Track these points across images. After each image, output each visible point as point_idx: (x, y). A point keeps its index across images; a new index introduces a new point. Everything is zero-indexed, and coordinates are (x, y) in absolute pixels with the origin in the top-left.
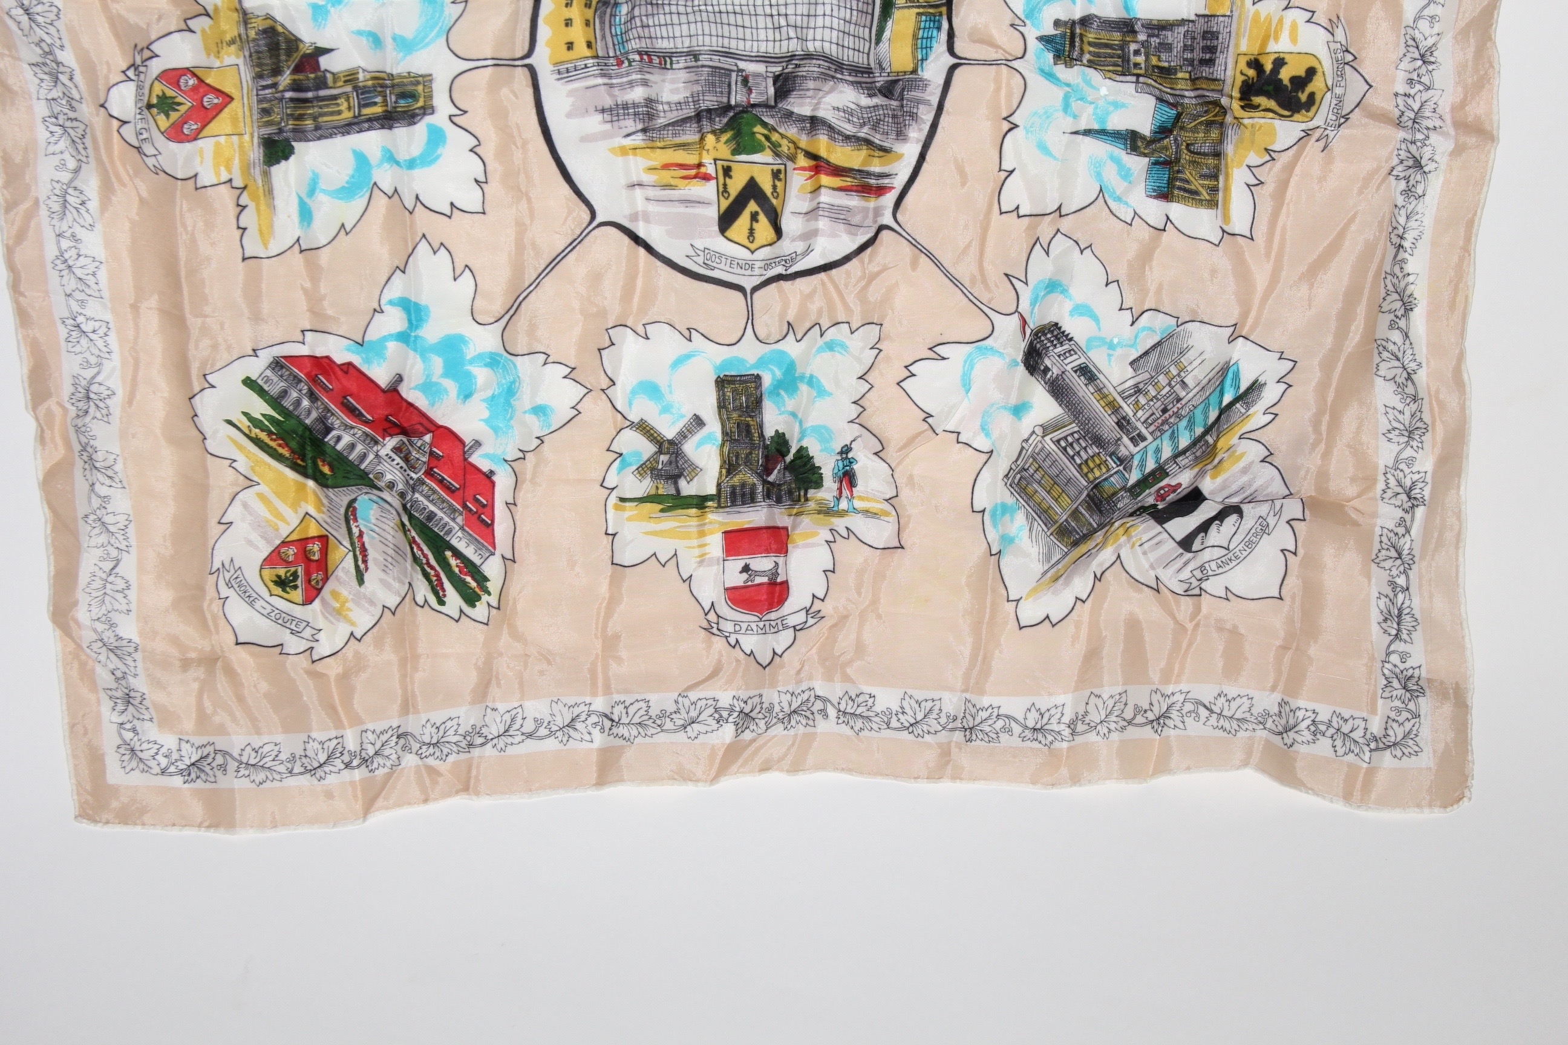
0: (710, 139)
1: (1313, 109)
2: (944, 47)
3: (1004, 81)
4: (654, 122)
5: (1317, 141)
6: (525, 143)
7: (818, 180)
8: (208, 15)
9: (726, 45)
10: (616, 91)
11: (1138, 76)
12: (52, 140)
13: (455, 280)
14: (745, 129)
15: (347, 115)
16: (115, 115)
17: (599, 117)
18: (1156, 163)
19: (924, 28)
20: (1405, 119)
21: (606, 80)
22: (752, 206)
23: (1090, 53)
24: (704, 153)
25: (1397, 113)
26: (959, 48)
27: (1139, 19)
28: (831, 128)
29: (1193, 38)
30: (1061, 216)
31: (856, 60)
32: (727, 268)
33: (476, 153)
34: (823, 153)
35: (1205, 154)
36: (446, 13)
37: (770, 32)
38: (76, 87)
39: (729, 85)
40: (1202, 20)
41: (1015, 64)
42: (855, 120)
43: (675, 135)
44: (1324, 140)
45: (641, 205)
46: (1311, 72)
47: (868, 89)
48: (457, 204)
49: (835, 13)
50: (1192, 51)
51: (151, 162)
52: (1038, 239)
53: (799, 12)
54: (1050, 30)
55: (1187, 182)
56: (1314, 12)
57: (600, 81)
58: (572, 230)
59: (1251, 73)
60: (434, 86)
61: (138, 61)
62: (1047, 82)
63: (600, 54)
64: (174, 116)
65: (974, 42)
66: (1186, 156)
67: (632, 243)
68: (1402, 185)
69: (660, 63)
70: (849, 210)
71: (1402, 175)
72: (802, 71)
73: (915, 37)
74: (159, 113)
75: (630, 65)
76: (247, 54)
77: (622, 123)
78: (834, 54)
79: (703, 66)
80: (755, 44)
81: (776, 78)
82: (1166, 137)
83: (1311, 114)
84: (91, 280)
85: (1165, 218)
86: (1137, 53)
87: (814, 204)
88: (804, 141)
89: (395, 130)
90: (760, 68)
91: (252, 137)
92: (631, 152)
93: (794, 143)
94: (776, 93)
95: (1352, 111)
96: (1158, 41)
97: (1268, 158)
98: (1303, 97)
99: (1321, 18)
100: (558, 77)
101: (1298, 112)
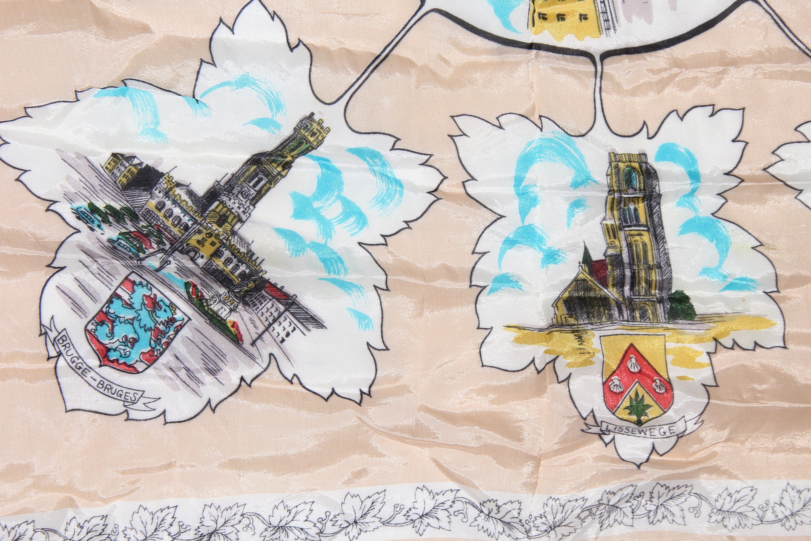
6: (676, 65)
8: (554, 360)
12: (670, 518)
15: (646, 238)
16: (646, 456)
33: (685, 114)
36: (551, 136)
38: (621, 489)
48: (734, 137)
51: (691, 427)
58: (762, 20)
60: (619, 152)
61: (596, 430)
64: (648, 400)
74: (646, 415)
76: (590, 327)
84: (806, 495)
89: (662, 192)
91: (668, 329)
100: (612, 31)
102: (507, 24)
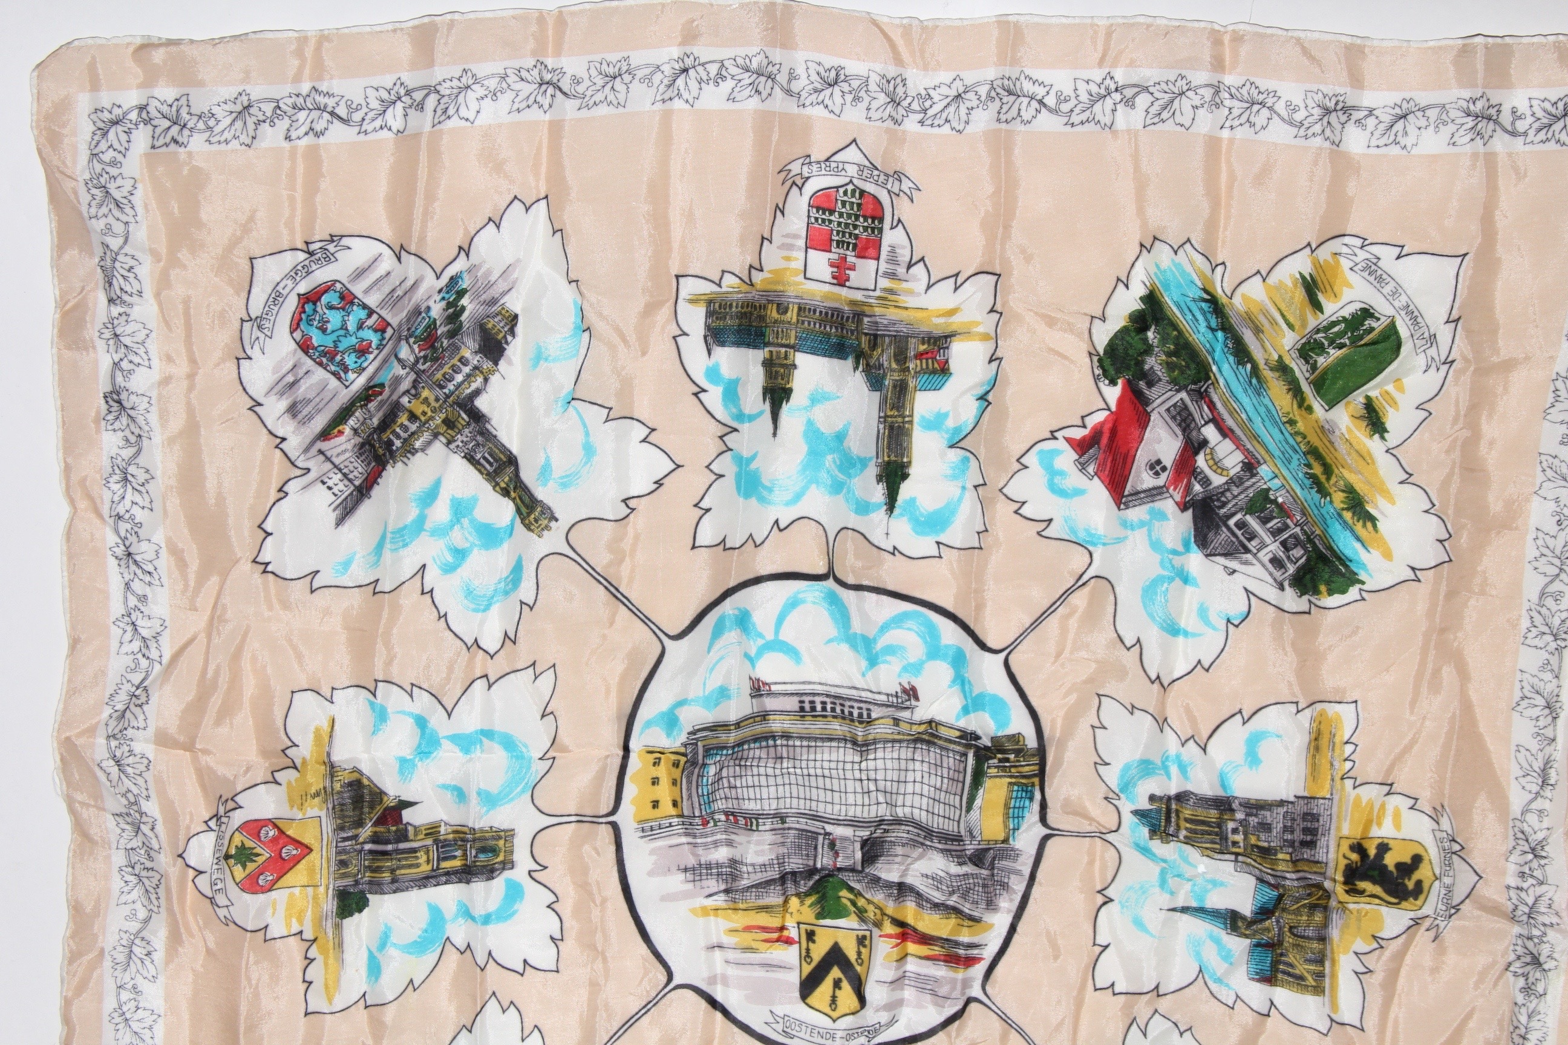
0: (794, 902)
1: (1422, 897)
2: (1036, 817)
3: (1098, 854)
4: (737, 883)
5: (1428, 930)
6: (604, 901)
7: (905, 948)
8: (295, 768)
9: (814, 807)
10: (700, 851)
11: (1237, 854)
12: (126, 889)
13: (523, 1040)
14: (830, 893)
15: (425, 868)
16: (192, 864)
17: (681, 876)
18: (1258, 945)
19: (1016, 798)
20: (1519, 913)
21: (690, 840)
22: (836, 973)
23: (1186, 829)
24: (788, 916)
25: (1511, 907)
26: (1052, 818)
27: (1236, 798)
28: (919, 895)
29: (1293, 820)
30: (1158, 996)
31: (946, 827)
32: (807, 1037)
33: (553, 910)
34: (910, 920)
35: (1308, 938)
36: (533, 769)
37: (859, 796)
38: (157, 837)
39: (816, 848)
40: (1301, 802)
41: (1110, 837)
42: (944, 888)
43: (758, 897)
44: (1435, 930)
45: (719, 967)
46: (1417, 859)
47: (958, 857)
48: (529, 961)
49: (926, 780)
50: (1292, 832)
51: (222, 912)
52: (1135, 1019)
53: (889, 778)
54: (1144, 805)
55: (1291, 965)
56: (1416, 799)
57: (684, 839)
58: (647, 992)
59: (1355, 857)
60: (515, 841)
61: (222, 811)
62: (1143, 857)
63: (686, 813)
64: (251, 867)
65: (1068, 813)
66: (1289, 939)
67: (709, 1007)
68: (1521, 982)
69: (746, 824)
70: (936, 980)
71: (1520, 971)
72: (891, 837)
73: (1007, 806)
74: (236, 864)
75: (715, 825)
76: (330, 806)
77: (705, 883)
78: (924, 820)
79: (789, 829)
80: (843, 808)
81: (864, 843)
82: (1268, 918)
83: (1419, 902)
84: (146, 1034)
85: (1269, 1003)
86: (1235, 831)
87: (900, 973)
88: (890, 907)
89: (473, 885)
90: (847, 832)
91: (328, 889)
92: (712, 912)
93: (880, 909)
94: (863, 857)
95: (1462, 902)
96: (1256, 820)
97: (1376, 945)
98: (1410, 885)
99: (1424, 805)
100: (642, 834)
101: (1406, 900)
102: (648, 724)
